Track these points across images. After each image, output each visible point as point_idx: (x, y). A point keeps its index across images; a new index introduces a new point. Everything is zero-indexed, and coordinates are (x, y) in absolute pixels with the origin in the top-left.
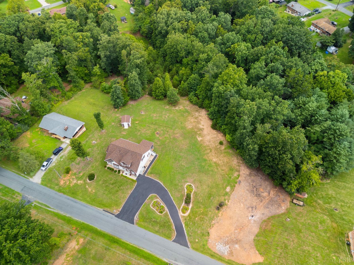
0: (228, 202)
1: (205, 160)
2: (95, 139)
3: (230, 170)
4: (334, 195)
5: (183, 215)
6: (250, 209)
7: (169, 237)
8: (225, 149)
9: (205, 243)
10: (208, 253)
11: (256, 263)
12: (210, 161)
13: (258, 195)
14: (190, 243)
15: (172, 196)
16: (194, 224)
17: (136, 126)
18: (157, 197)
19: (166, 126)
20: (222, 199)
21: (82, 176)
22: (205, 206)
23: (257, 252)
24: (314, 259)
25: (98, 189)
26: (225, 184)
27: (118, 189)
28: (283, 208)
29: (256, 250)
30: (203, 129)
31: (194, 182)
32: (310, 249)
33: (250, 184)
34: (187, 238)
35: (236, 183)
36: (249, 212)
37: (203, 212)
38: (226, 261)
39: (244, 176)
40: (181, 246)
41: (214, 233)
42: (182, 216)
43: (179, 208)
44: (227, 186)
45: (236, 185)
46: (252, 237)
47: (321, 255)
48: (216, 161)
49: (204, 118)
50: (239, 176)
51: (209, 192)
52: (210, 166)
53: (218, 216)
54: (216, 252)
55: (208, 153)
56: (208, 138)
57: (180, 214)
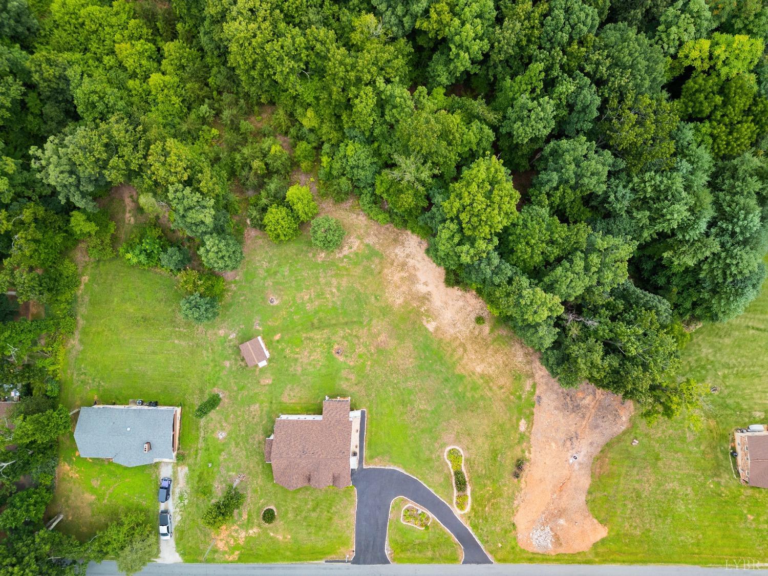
0: (530, 453)
1: (461, 378)
2: (218, 425)
3: (515, 379)
4: (711, 358)
5: (462, 512)
6: (568, 443)
7: (453, 560)
8: (492, 331)
9: (513, 543)
10: (523, 558)
11: (597, 542)
12: (471, 376)
13: (576, 408)
14: (491, 553)
15: (430, 486)
16: (486, 519)
17: (283, 350)
18: (404, 501)
19: (346, 323)
20: (517, 453)
21: (248, 519)
22: (493, 480)
23: (596, 521)
24: (683, 500)
25: (292, 529)
26: (514, 418)
27: (329, 514)
28: (624, 419)
29: (593, 517)
30: (429, 293)
31: (457, 440)
32: (675, 485)
33: (557, 394)
34: (482, 547)
35: (533, 406)
36: (568, 451)
37: (493, 493)
38: (554, 558)
39: (544, 380)
40: (479, 566)
41: (521, 520)
42: (462, 516)
43: (451, 504)
44: (519, 419)
45: (534, 410)
46: (583, 498)
47: (693, 489)
48: (483, 371)
49: (419, 259)
50: (534, 386)
51: (492, 447)
52: (475, 388)
53: (521, 489)
54: (535, 550)
55: (461, 358)
56: (448, 315)
57: (457, 512)
